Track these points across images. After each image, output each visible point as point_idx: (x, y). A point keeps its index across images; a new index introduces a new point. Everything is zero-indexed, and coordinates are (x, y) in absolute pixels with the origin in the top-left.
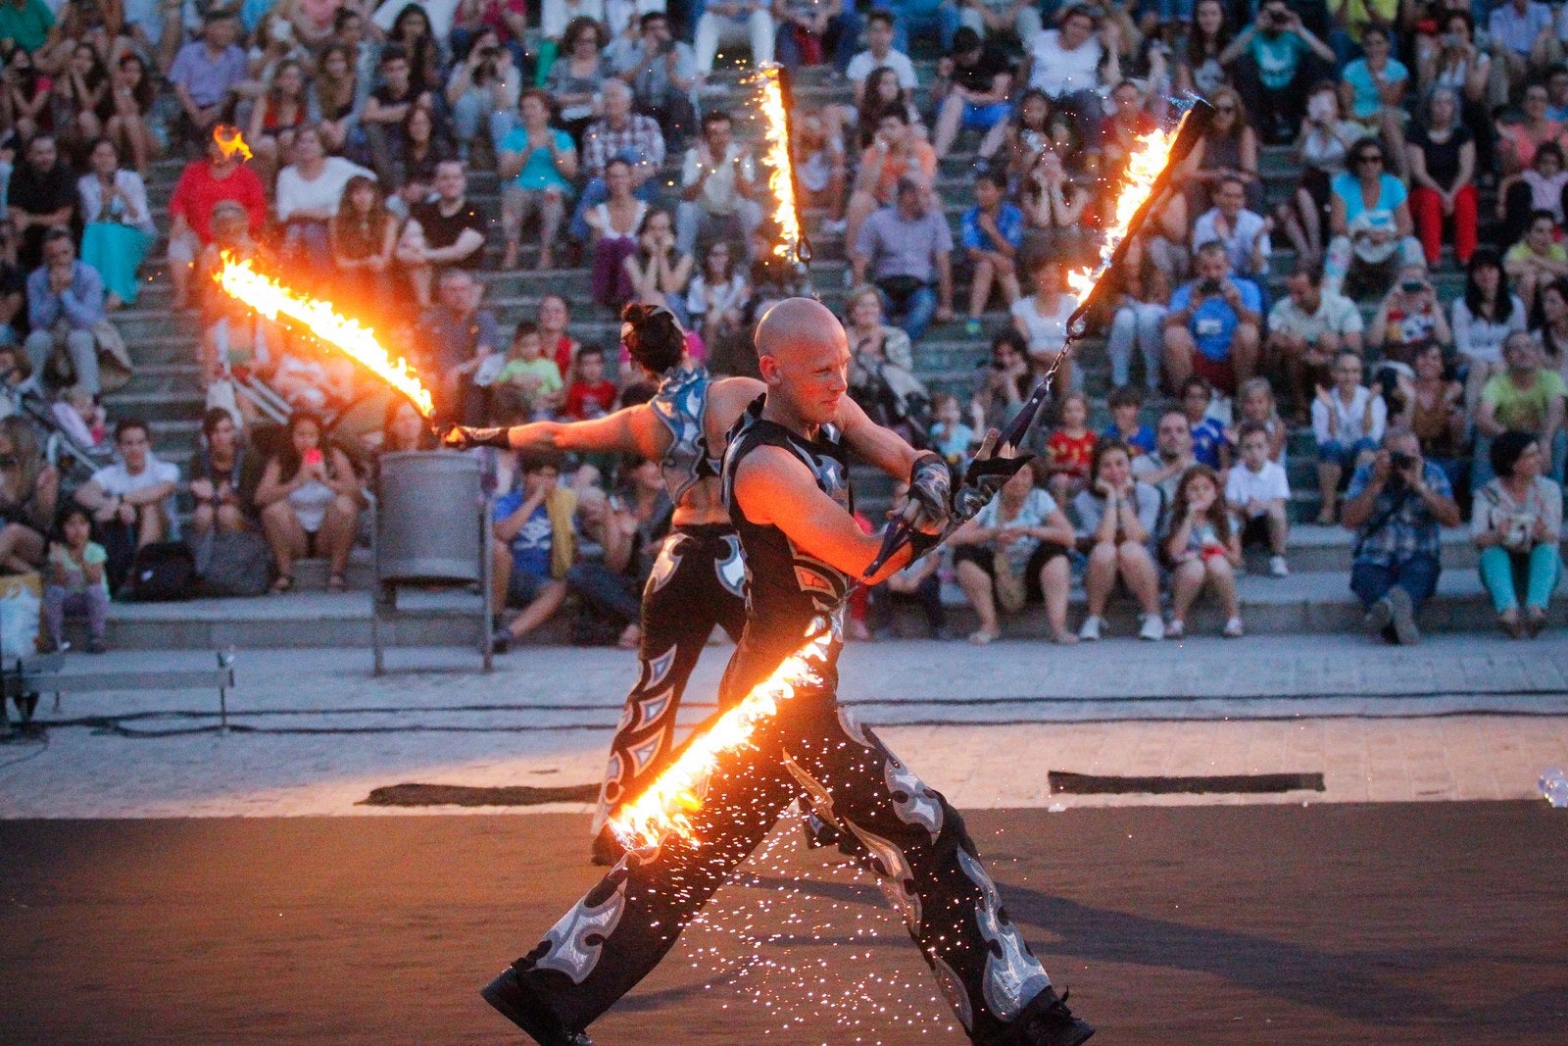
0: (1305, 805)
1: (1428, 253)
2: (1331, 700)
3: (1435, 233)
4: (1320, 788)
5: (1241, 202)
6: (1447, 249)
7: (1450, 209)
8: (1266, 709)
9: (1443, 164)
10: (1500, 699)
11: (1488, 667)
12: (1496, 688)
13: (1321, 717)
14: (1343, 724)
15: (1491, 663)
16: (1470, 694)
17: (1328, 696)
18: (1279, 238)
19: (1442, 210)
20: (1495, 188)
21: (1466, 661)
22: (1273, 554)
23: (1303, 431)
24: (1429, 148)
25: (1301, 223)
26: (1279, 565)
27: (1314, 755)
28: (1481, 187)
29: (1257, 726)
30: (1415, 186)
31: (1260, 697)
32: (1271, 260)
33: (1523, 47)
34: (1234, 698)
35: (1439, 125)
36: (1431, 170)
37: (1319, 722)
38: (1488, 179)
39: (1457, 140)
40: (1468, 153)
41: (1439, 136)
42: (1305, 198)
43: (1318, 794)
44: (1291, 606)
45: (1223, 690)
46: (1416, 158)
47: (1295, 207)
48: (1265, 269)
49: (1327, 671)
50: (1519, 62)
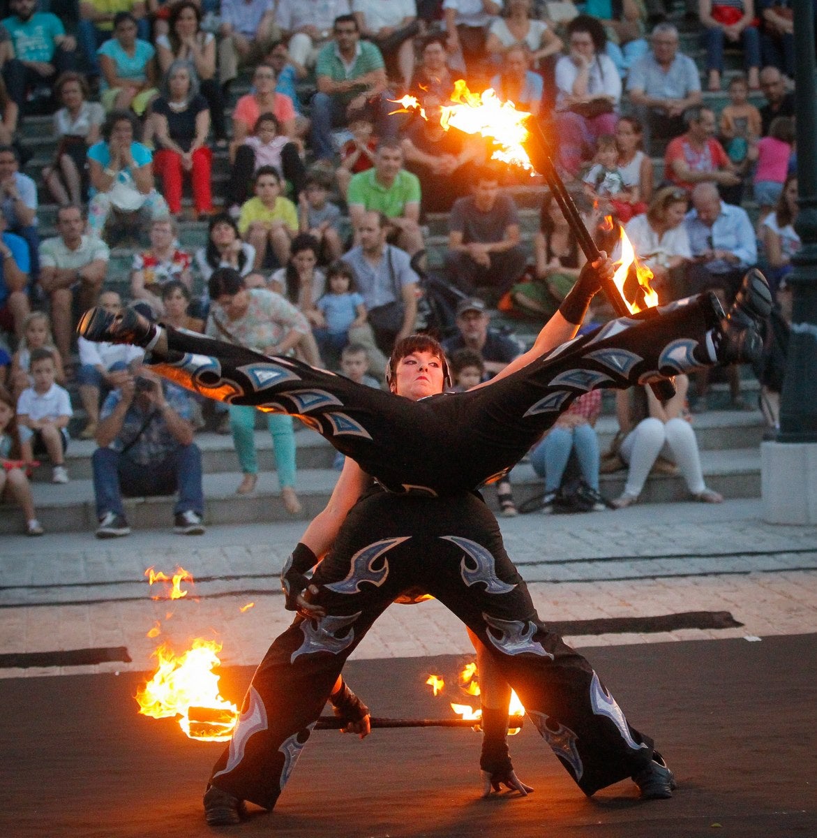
0: (117, 674)
1: (173, 206)
2: (120, 585)
3: (177, 188)
4: (128, 660)
5: (14, 166)
6: (187, 202)
7: (189, 166)
8: (67, 595)
9: (183, 130)
10: (263, 580)
11: (247, 555)
12: (258, 572)
13: (116, 600)
14: (133, 605)
15: (249, 551)
16: (237, 578)
17: (117, 583)
18: (45, 195)
19: (181, 168)
20: (226, 149)
21: (228, 550)
22: (56, 465)
23: (72, 359)
24: (171, 115)
25: (64, 181)
26: (61, 474)
27: (115, 631)
28: (215, 149)
29: (61, 609)
30: (159, 150)
31: (59, 586)
32: (38, 213)
33: (249, 28)
34: (38, 587)
35: (177, 97)
36: (173, 135)
37: (114, 605)
38: (222, 143)
39: (194, 109)
40: (204, 121)
41: (179, 106)
42: (68, 162)
43: (126, 665)
44: (73, 508)
45: (27, 581)
46: (160, 124)
47: (58, 167)
48: (35, 221)
49: (111, 562)
50: (244, 41)
